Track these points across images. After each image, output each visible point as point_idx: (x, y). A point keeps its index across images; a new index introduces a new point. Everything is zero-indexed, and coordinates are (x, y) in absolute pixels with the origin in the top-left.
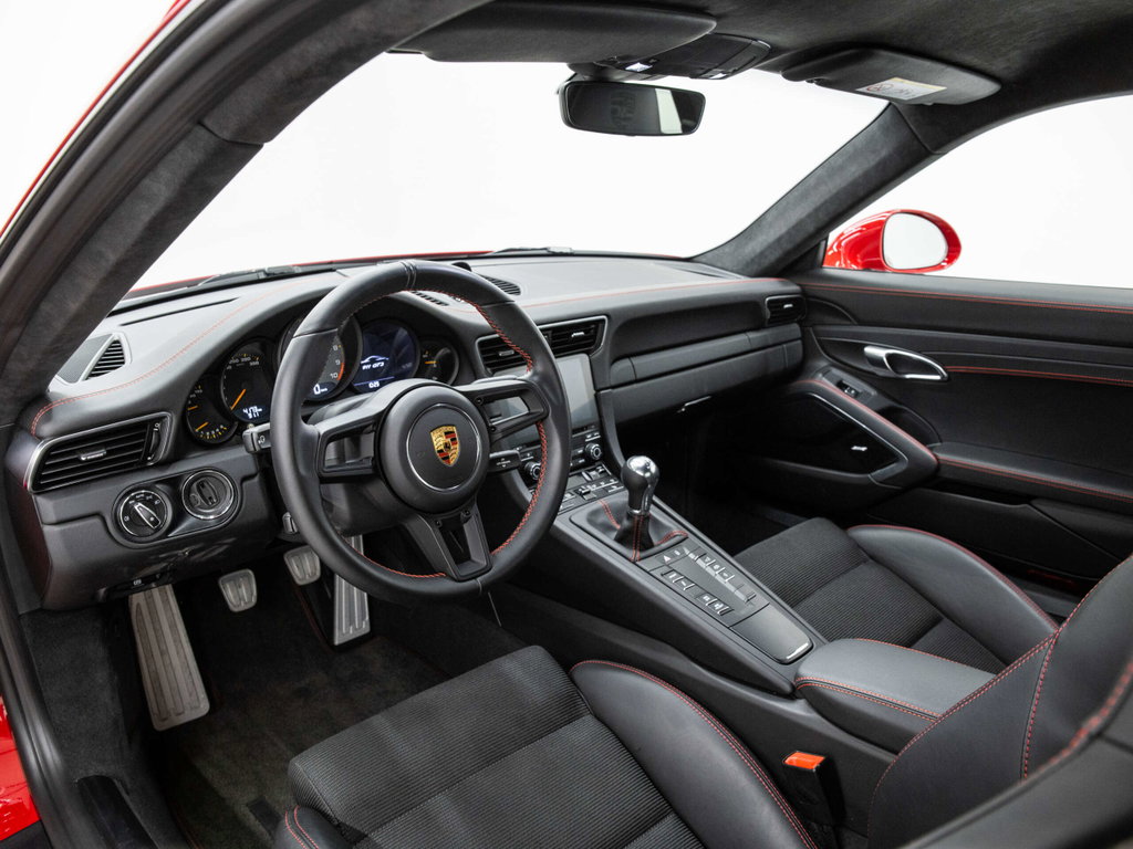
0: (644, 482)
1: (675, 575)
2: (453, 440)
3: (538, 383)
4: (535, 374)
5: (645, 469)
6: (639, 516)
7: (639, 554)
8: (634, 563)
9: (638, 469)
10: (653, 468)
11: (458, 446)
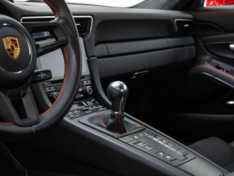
0: (121, 95)
1: (141, 144)
2: (16, 45)
3: (63, 24)
4: (60, 18)
5: (121, 87)
6: (118, 115)
7: (120, 135)
8: (118, 139)
9: (117, 87)
10: (125, 87)
11: (19, 49)
